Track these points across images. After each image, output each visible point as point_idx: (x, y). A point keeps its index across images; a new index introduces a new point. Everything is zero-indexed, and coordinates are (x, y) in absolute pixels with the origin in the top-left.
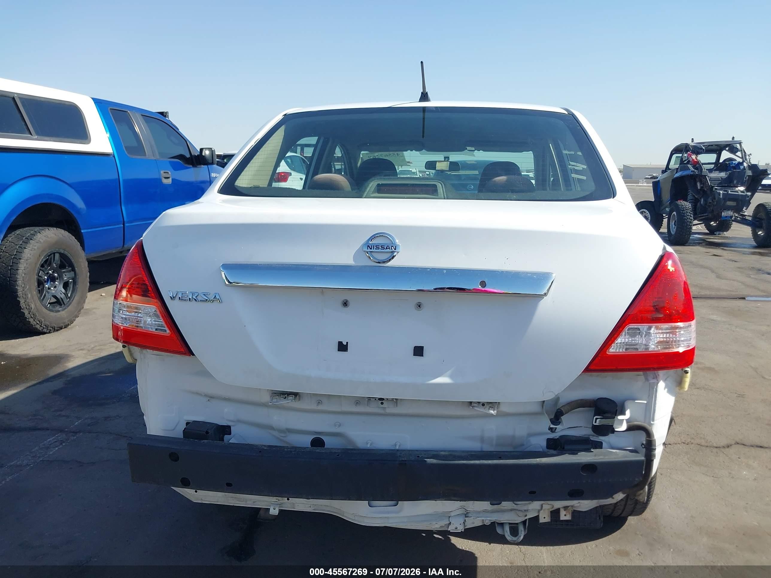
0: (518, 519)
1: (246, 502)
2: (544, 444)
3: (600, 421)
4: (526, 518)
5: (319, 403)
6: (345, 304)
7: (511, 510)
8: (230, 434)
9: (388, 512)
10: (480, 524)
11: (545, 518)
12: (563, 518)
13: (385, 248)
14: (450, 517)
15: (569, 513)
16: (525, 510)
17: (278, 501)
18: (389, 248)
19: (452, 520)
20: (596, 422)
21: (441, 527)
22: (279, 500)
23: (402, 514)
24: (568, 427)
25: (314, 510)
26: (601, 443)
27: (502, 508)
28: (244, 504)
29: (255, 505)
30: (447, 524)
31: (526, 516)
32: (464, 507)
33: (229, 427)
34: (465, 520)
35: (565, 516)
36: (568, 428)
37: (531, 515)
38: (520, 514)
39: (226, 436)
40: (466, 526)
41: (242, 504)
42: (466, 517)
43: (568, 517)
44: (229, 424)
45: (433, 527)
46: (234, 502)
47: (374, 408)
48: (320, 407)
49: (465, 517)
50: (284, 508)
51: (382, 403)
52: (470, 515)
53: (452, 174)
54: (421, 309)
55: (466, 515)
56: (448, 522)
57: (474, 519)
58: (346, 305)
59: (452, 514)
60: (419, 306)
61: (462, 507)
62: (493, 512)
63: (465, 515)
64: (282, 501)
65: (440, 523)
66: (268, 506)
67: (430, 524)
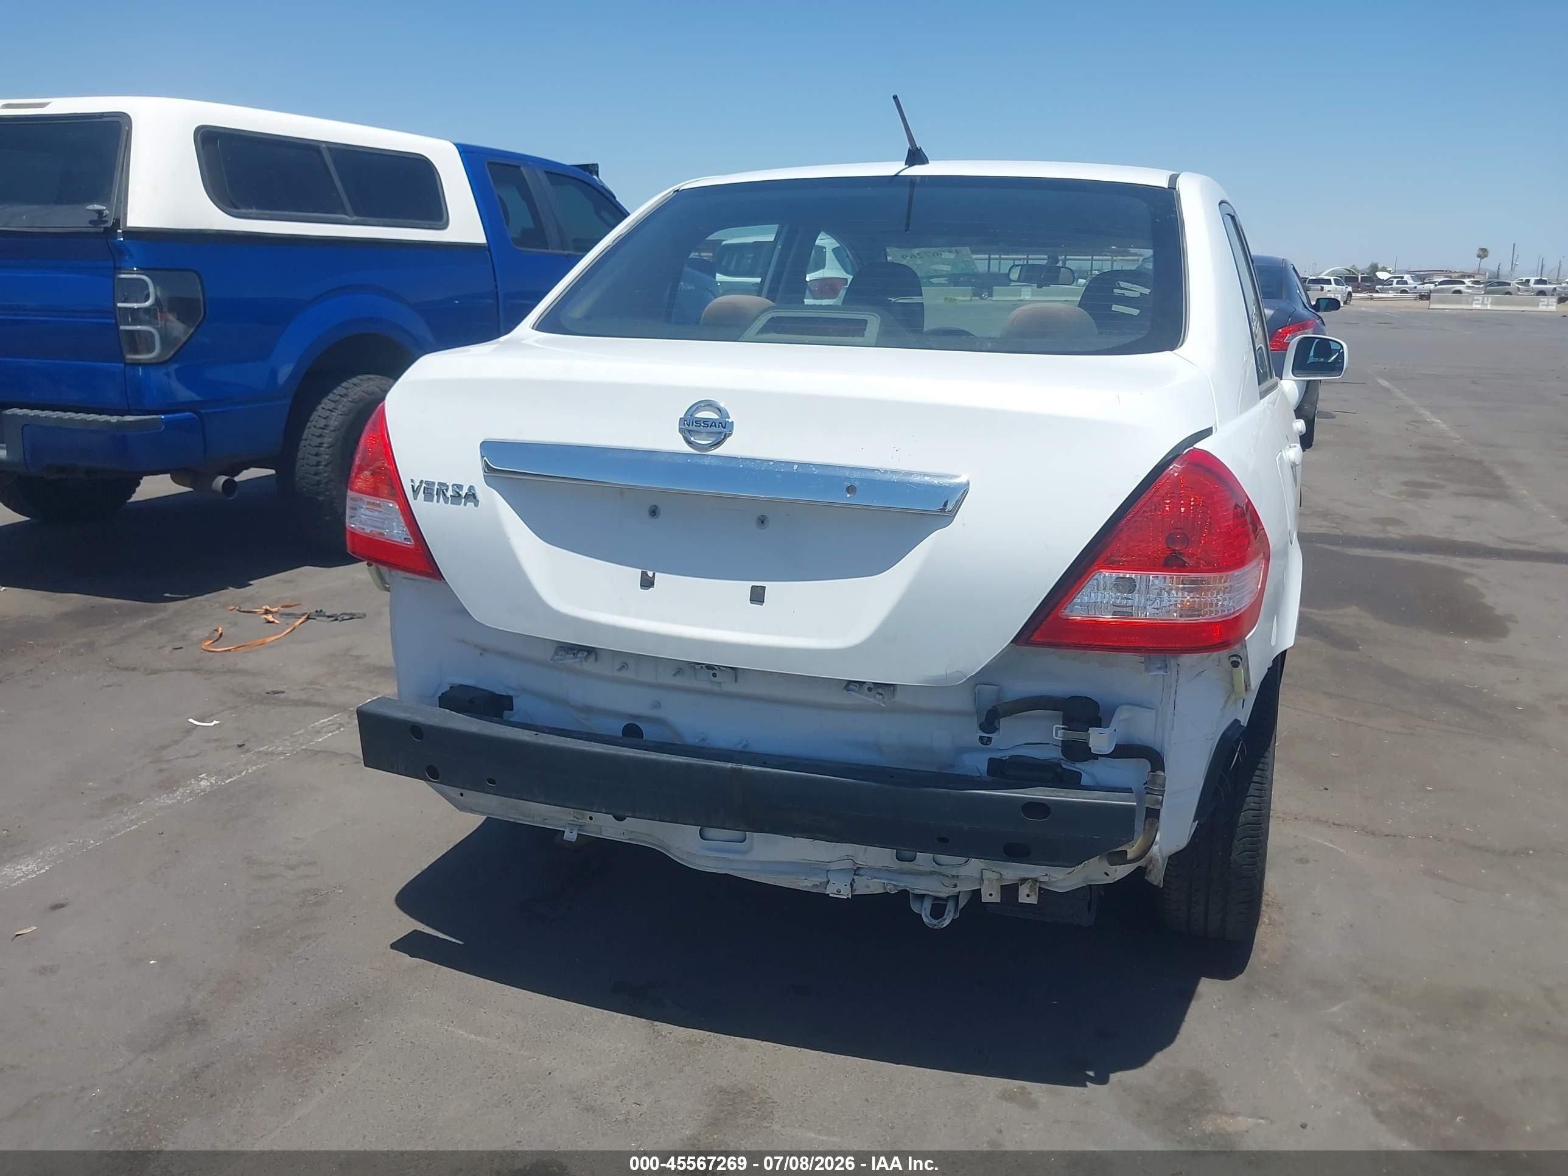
0: (944, 892)
1: (533, 818)
2: (984, 767)
3: (1064, 734)
4: (957, 890)
5: (624, 666)
6: (654, 512)
7: (932, 873)
8: (512, 709)
9: (730, 851)
10: (881, 891)
11: (991, 895)
12: (1023, 899)
13: (709, 425)
14: (828, 871)
15: (1035, 894)
16: (953, 876)
17: (576, 819)
18: (715, 426)
19: (833, 878)
20: (1056, 736)
21: (815, 886)
22: (578, 819)
23: (750, 857)
24: (1025, 742)
25: (629, 839)
26: (1079, 775)
27: (917, 868)
28: (530, 821)
29: (546, 824)
30: (824, 882)
31: (955, 886)
32: (852, 858)
33: (510, 698)
34: (853, 880)
35: (1027, 896)
36: (1025, 744)
37: (965, 887)
38: (947, 881)
39: (506, 712)
40: (855, 890)
41: (527, 821)
42: (857, 875)
43: (1033, 900)
44: (511, 693)
45: (802, 885)
46: (515, 817)
47: (703, 682)
48: (624, 674)
49: (855, 875)
50: (587, 832)
51: (714, 675)
52: (862, 872)
53: (898, 301)
54: (764, 526)
55: (857, 871)
56: (826, 880)
57: (868, 879)
58: (655, 514)
59: (833, 867)
60: (763, 522)
61: (850, 857)
62: (902, 872)
63: (855, 871)
64: (581, 821)
65: (811, 879)
66: (561, 827)
67: (797, 879)
